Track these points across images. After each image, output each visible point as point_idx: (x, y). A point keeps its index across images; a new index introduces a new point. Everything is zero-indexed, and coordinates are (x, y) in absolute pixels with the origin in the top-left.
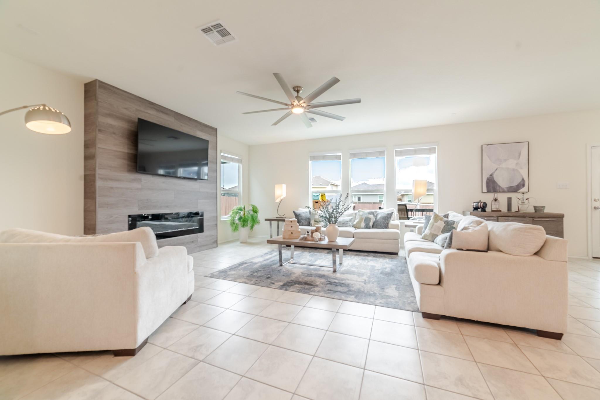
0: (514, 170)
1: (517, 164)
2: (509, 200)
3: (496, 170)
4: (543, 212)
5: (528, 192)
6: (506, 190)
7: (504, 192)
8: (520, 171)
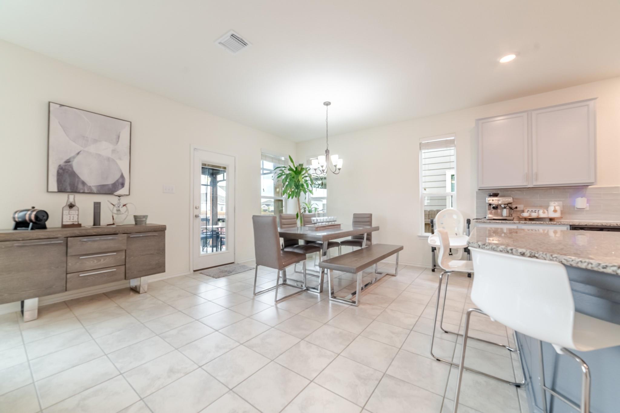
0: (109, 159)
1: (114, 151)
2: (97, 206)
3: (78, 153)
4: (146, 223)
5: (129, 195)
6: (95, 190)
7: (91, 193)
8: (118, 162)
